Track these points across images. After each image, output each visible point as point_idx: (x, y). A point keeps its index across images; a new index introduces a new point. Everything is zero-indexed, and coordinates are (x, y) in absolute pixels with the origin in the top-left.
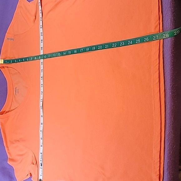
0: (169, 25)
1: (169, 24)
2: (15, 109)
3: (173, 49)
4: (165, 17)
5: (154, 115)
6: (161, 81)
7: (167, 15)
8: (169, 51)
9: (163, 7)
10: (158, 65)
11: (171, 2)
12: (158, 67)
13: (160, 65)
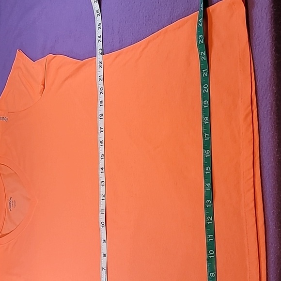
0: (269, 114)
1: (269, 111)
2: (9, 233)
3: (277, 154)
4: (261, 101)
5: (248, 263)
6: (258, 206)
7: (264, 97)
8: (270, 156)
9: (258, 85)
10: (253, 179)
11: (271, 76)
12: (253, 183)
13: (256, 180)
